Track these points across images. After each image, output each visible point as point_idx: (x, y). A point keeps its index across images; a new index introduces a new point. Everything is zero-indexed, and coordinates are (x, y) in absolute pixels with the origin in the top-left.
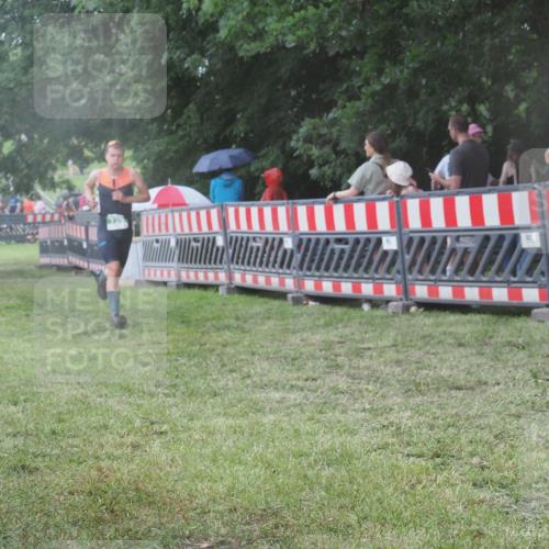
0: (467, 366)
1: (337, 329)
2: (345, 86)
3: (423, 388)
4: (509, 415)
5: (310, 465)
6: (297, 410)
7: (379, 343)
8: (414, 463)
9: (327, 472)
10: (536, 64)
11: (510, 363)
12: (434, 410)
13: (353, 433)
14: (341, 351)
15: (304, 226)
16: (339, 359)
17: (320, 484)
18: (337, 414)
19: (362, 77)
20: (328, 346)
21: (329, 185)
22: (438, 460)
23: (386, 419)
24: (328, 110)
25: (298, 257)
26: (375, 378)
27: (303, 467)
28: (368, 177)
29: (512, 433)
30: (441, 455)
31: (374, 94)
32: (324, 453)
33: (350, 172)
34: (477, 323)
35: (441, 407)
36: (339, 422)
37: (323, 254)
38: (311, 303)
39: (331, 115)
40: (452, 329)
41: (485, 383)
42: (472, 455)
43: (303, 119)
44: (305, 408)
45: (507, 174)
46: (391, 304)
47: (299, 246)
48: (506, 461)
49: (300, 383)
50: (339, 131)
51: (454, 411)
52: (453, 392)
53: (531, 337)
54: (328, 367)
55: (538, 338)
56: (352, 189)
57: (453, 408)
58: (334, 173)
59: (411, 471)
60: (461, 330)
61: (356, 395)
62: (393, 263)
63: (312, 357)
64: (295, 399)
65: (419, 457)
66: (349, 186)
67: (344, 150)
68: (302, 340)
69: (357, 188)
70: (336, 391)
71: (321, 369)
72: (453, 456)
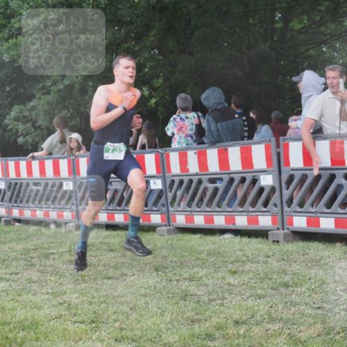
0: (115, 264)
1: (33, 240)
2: (41, 85)
3: (86, 278)
4: (140, 295)
5: (10, 330)
6: (4, 294)
7: (60, 250)
8: (78, 327)
9: (21, 334)
10: (161, 74)
11: (141, 262)
12: (92, 293)
13: (40, 308)
14: (35, 255)
15: (12, 175)
16: (33, 260)
17: (17, 342)
18: (30, 296)
19: (51, 80)
20: (27, 251)
21: (30, 148)
22: (94, 325)
23: (62, 299)
24: (30, 100)
25: (8, 194)
26: (55, 272)
27: (6, 332)
28: (55, 143)
29: (141, 306)
30: (95, 322)
31: (59, 91)
32: (20, 322)
33: (44, 140)
34: (122, 236)
35: (97, 290)
36: (31, 301)
37: (25, 192)
38: (17, 224)
39: (31, 104)
40: (107, 240)
41: (126, 275)
42: (116, 321)
43: (13, 106)
44: (9, 292)
45: (142, 142)
46: (68, 225)
47: (9, 188)
48: (137, 324)
49: (7, 276)
50: (36, 114)
51: (105, 293)
52: (105, 281)
53: (156, 245)
54: (26, 265)
55: (160, 246)
56: (44, 151)
57: (105, 291)
58: (33, 140)
59: (76, 332)
60: (112, 241)
61: (43, 283)
62: (70, 198)
63: (16, 259)
64: (3, 287)
65: (82, 323)
66: (43, 149)
67: (40, 126)
68: (10, 248)
69: (47, 151)
70: (30, 281)
71: (21, 267)
72: (103, 322)
